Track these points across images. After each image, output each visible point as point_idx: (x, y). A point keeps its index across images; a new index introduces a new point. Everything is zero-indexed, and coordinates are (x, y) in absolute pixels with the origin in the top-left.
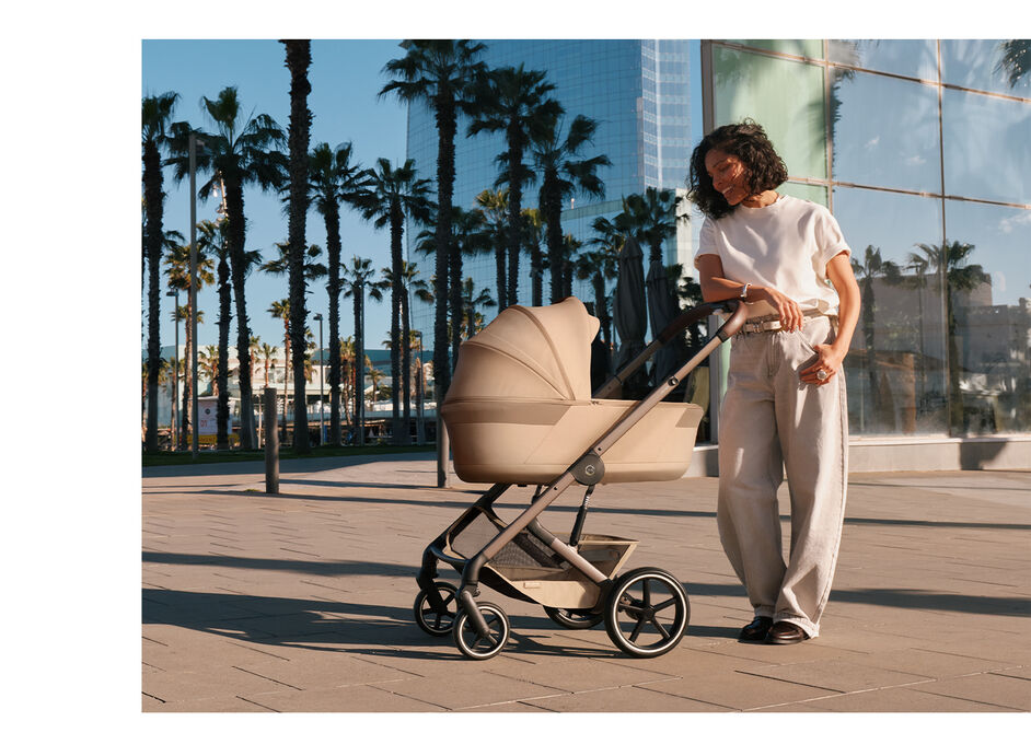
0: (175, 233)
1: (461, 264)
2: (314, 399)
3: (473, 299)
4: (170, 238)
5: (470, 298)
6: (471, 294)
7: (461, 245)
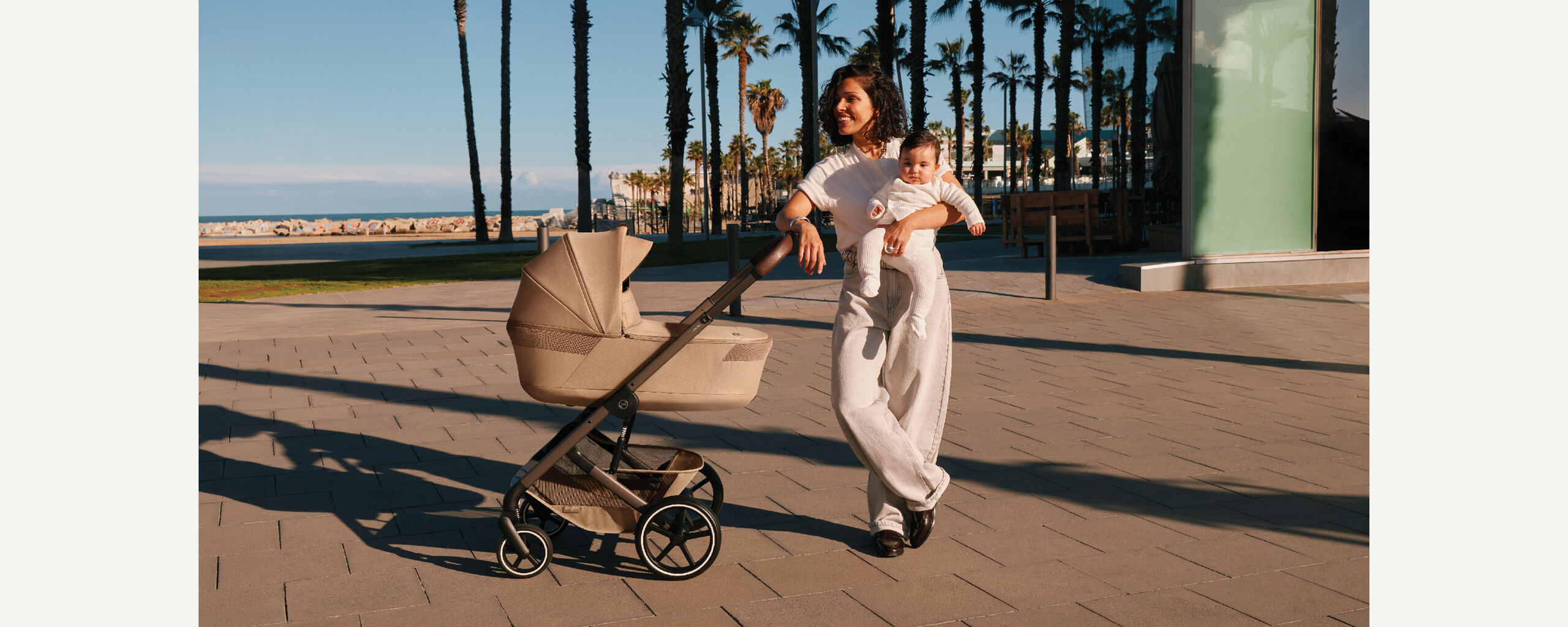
0: (842, 39)
1: (1103, 58)
2: (993, 174)
3: (1125, 86)
4: (838, 43)
5: (1122, 85)
6: (1123, 82)
7: (1102, 41)
